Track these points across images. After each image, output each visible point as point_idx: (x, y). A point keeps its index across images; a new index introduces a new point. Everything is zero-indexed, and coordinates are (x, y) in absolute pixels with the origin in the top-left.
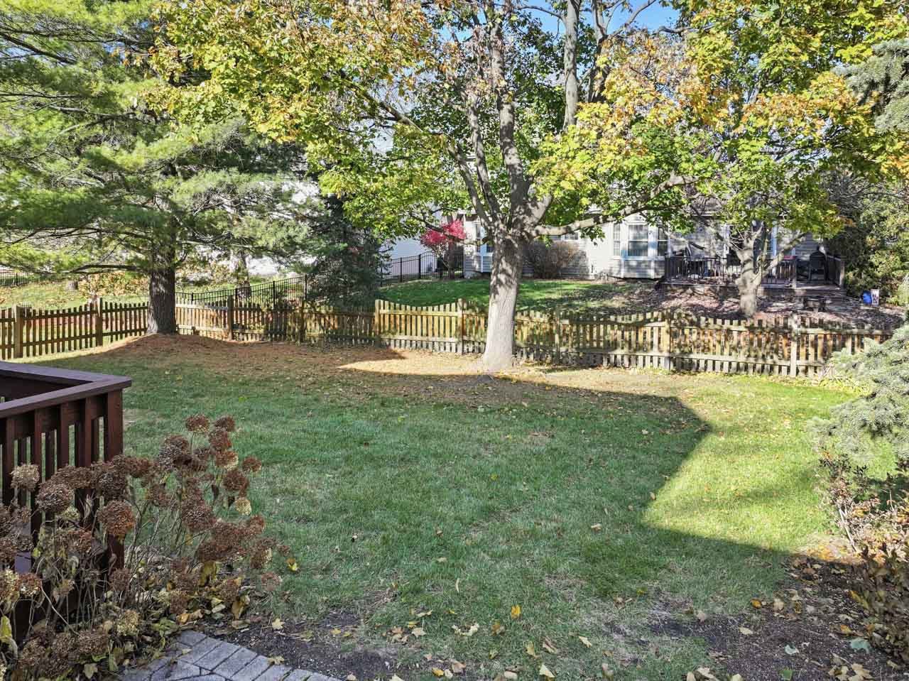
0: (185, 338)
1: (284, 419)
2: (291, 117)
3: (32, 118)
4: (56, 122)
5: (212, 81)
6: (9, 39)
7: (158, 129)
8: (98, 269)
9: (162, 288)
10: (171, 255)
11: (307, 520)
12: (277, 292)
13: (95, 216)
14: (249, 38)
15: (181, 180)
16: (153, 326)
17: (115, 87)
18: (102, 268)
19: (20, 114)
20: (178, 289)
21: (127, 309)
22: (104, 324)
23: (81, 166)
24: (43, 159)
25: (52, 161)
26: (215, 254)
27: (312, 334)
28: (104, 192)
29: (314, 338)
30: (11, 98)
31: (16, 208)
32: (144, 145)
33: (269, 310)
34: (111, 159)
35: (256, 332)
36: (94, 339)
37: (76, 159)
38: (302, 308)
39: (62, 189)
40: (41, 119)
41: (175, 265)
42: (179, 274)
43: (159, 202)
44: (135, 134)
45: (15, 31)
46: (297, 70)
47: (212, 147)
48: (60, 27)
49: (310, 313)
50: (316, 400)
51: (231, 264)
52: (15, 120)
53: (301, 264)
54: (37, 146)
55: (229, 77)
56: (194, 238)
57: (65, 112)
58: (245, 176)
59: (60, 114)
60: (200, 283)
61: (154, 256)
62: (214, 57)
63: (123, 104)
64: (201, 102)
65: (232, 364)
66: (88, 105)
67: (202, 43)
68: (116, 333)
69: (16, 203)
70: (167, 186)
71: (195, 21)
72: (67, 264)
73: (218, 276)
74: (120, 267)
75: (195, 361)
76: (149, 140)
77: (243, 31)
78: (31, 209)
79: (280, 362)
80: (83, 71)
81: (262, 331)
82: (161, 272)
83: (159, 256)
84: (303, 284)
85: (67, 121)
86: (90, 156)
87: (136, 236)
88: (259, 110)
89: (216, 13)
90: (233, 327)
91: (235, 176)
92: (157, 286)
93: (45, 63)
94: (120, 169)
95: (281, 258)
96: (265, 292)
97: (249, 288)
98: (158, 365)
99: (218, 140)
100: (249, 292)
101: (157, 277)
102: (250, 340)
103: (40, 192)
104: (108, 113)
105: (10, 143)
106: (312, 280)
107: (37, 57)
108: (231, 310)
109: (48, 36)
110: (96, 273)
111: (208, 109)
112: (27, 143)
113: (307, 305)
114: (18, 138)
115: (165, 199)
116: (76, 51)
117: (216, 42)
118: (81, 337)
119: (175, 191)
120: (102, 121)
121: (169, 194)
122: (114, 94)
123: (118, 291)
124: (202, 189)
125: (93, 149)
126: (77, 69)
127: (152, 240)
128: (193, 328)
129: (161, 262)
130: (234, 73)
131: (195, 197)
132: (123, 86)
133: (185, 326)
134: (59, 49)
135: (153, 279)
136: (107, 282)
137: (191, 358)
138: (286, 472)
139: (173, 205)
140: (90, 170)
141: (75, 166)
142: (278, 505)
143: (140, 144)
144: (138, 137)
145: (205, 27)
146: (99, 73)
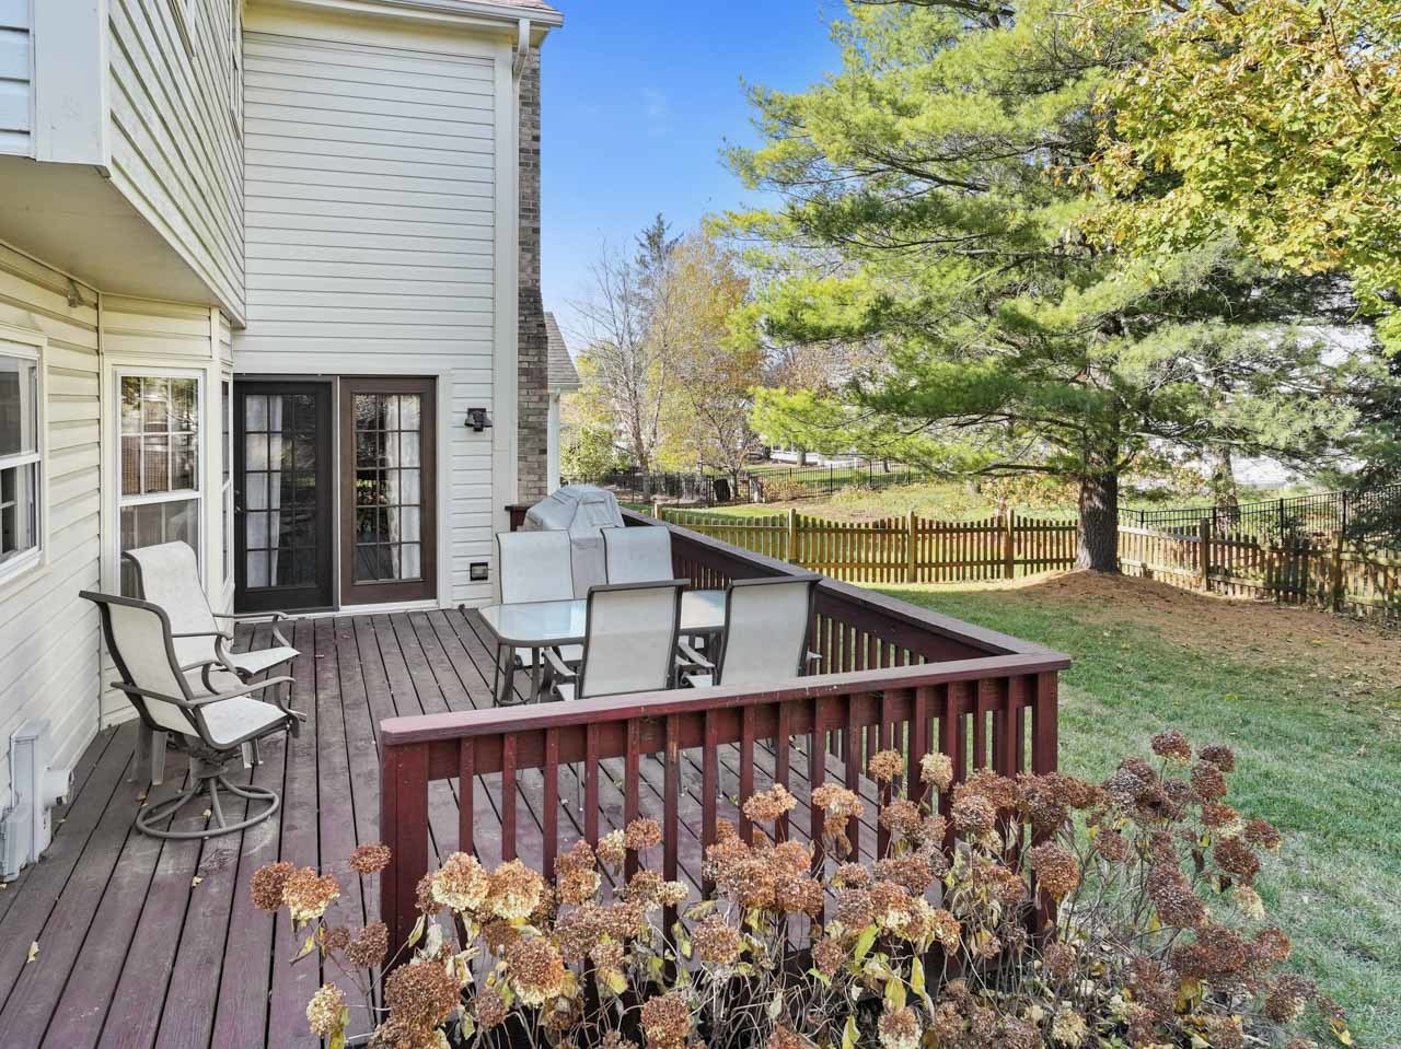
0: (1130, 582)
1: (1309, 749)
2: (1329, 226)
3: (934, 270)
4: (962, 271)
5: (1186, 188)
6: (910, 172)
7: (1096, 267)
8: (1009, 471)
9: (1097, 503)
10: (1113, 454)
11: (1366, 954)
12: (1287, 519)
13: (1008, 397)
14: (1253, 108)
15: (1130, 340)
16: (1084, 559)
17: (1039, 214)
18: (1014, 470)
19: (922, 266)
20: (1121, 505)
21: (1044, 527)
22: (1016, 544)
23: (991, 328)
24: (945, 323)
25: (956, 323)
26: (1179, 451)
27: (1359, 598)
28: (1019, 363)
29: (1362, 605)
30: (912, 248)
31: (914, 389)
32: (1076, 293)
33: (1274, 548)
34: (1032, 317)
35: (1249, 583)
36: (1002, 566)
37: (984, 319)
38: (1339, 551)
39: (966, 360)
40: (944, 269)
41: (1119, 468)
42: (1122, 481)
43: (1095, 374)
44: (1062, 277)
45: (919, 161)
46: (1340, 143)
47: (1178, 287)
48: (970, 144)
49: (1356, 562)
50: (1372, 725)
51: (1207, 467)
52: (915, 275)
53: (1336, 471)
54: (939, 307)
55: (1214, 176)
56: (1147, 428)
57: (972, 256)
58: (1234, 329)
59: (968, 259)
60: (1155, 496)
61: (1088, 454)
62: (1192, 150)
63: (1049, 237)
64: (1168, 224)
65: (1210, 635)
66: (1001, 244)
67: (1170, 131)
68: (1032, 562)
69: (913, 382)
70: (1109, 351)
71: (1160, 100)
72: (970, 460)
73: (1183, 485)
74: (1038, 469)
75: (1147, 622)
76: (1083, 284)
77: (1240, 98)
78: (930, 390)
79: (1297, 644)
80: (996, 199)
81: (1260, 583)
82: (1096, 478)
83: (1094, 455)
84: (1340, 506)
85: (974, 269)
86: (1004, 315)
87: (1062, 424)
88: (1268, 224)
89: (1194, 81)
90: (1209, 571)
91: (1218, 331)
92: (1090, 498)
93: (950, 194)
94: (1042, 331)
95: (1297, 462)
96: (1265, 516)
97: (1236, 508)
98: (1092, 620)
99: (1192, 275)
100: (1235, 514)
101: (1090, 485)
102: (1238, 596)
103: (942, 366)
104: (1026, 250)
105: (909, 306)
106: (1357, 499)
107: (941, 190)
108: (1206, 542)
109: (954, 160)
110: (1007, 475)
111: (1178, 233)
112: (928, 304)
113: (1349, 548)
114: (918, 299)
115: (1104, 371)
116: (987, 170)
117: (1194, 124)
118: (986, 562)
119: (1122, 358)
120: (1018, 262)
121: (1111, 364)
122: (1035, 224)
123: (1036, 502)
124: (1164, 354)
125: (1007, 304)
126: (989, 198)
127: (1084, 430)
128: (1144, 566)
129: (1097, 464)
130: (1224, 168)
131: (1152, 366)
132: (1049, 210)
133: (1131, 561)
134: (968, 173)
135: (1085, 489)
136: (1019, 487)
137: (1140, 615)
138: (1319, 850)
139: (1117, 380)
140: (1000, 332)
141: (983, 329)
142: (1305, 909)
143: (1071, 293)
144: (1067, 281)
145: (1176, 107)
146: (1018, 198)
